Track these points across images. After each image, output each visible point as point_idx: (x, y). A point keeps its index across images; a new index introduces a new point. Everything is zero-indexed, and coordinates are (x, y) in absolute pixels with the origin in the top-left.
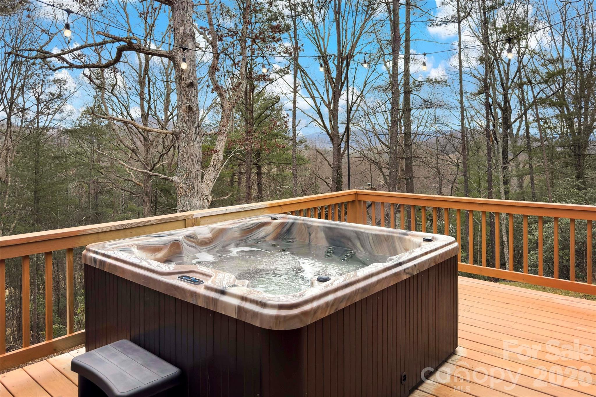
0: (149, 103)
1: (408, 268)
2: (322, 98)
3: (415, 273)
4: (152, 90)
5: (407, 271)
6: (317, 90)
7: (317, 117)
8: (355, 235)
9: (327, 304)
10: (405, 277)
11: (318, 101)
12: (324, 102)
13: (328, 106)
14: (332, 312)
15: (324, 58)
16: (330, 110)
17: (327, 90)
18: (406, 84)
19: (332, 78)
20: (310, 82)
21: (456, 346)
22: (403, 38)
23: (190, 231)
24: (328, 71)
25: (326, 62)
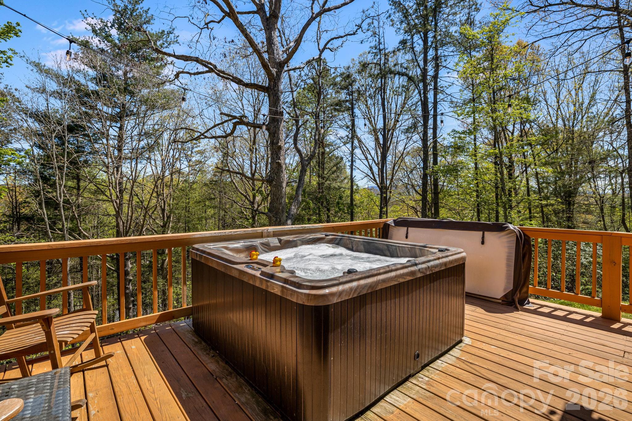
0: (256, 165)
1: (422, 269)
2: (373, 160)
3: (428, 273)
4: (258, 156)
5: (421, 270)
6: (370, 154)
7: (370, 173)
8: (386, 247)
9: (351, 289)
10: (419, 275)
11: (371, 161)
12: (375, 162)
13: (377, 165)
14: (355, 296)
15: (374, 131)
16: (379, 168)
17: (377, 154)
18: (435, 148)
19: (380, 144)
20: (365, 149)
21: (462, 335)
22: (432, 113)
23: (264, 240)
24: (377, 139)
25: (376, 135)
